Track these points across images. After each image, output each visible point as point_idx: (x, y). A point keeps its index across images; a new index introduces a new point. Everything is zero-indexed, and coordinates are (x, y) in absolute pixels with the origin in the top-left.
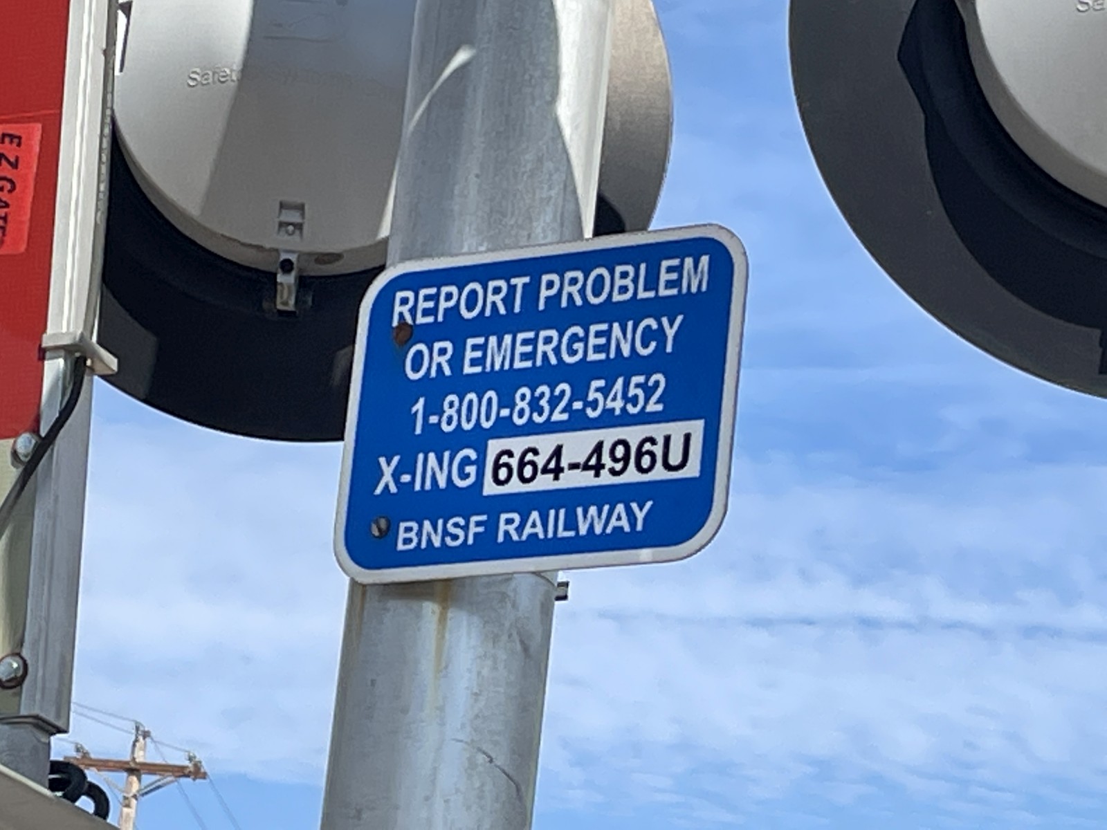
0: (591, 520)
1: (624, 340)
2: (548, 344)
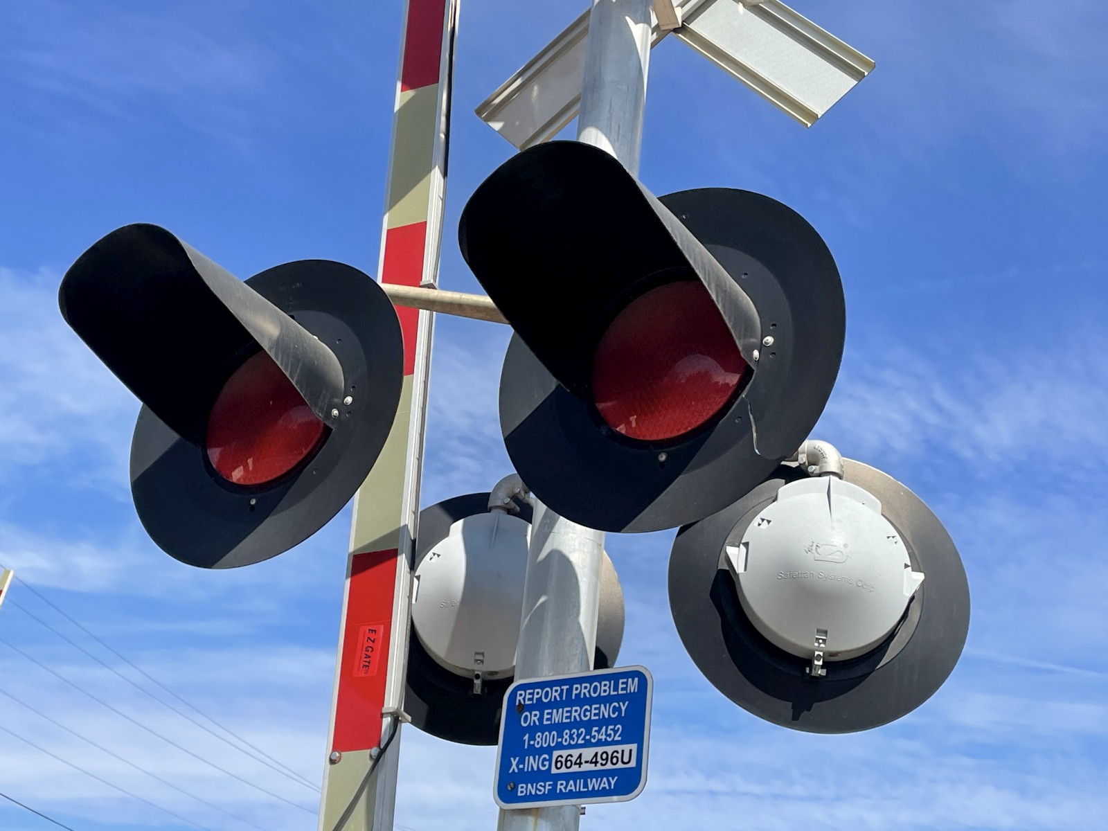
0: (593, 784)
1: (606, 711)
2: (576, 712)
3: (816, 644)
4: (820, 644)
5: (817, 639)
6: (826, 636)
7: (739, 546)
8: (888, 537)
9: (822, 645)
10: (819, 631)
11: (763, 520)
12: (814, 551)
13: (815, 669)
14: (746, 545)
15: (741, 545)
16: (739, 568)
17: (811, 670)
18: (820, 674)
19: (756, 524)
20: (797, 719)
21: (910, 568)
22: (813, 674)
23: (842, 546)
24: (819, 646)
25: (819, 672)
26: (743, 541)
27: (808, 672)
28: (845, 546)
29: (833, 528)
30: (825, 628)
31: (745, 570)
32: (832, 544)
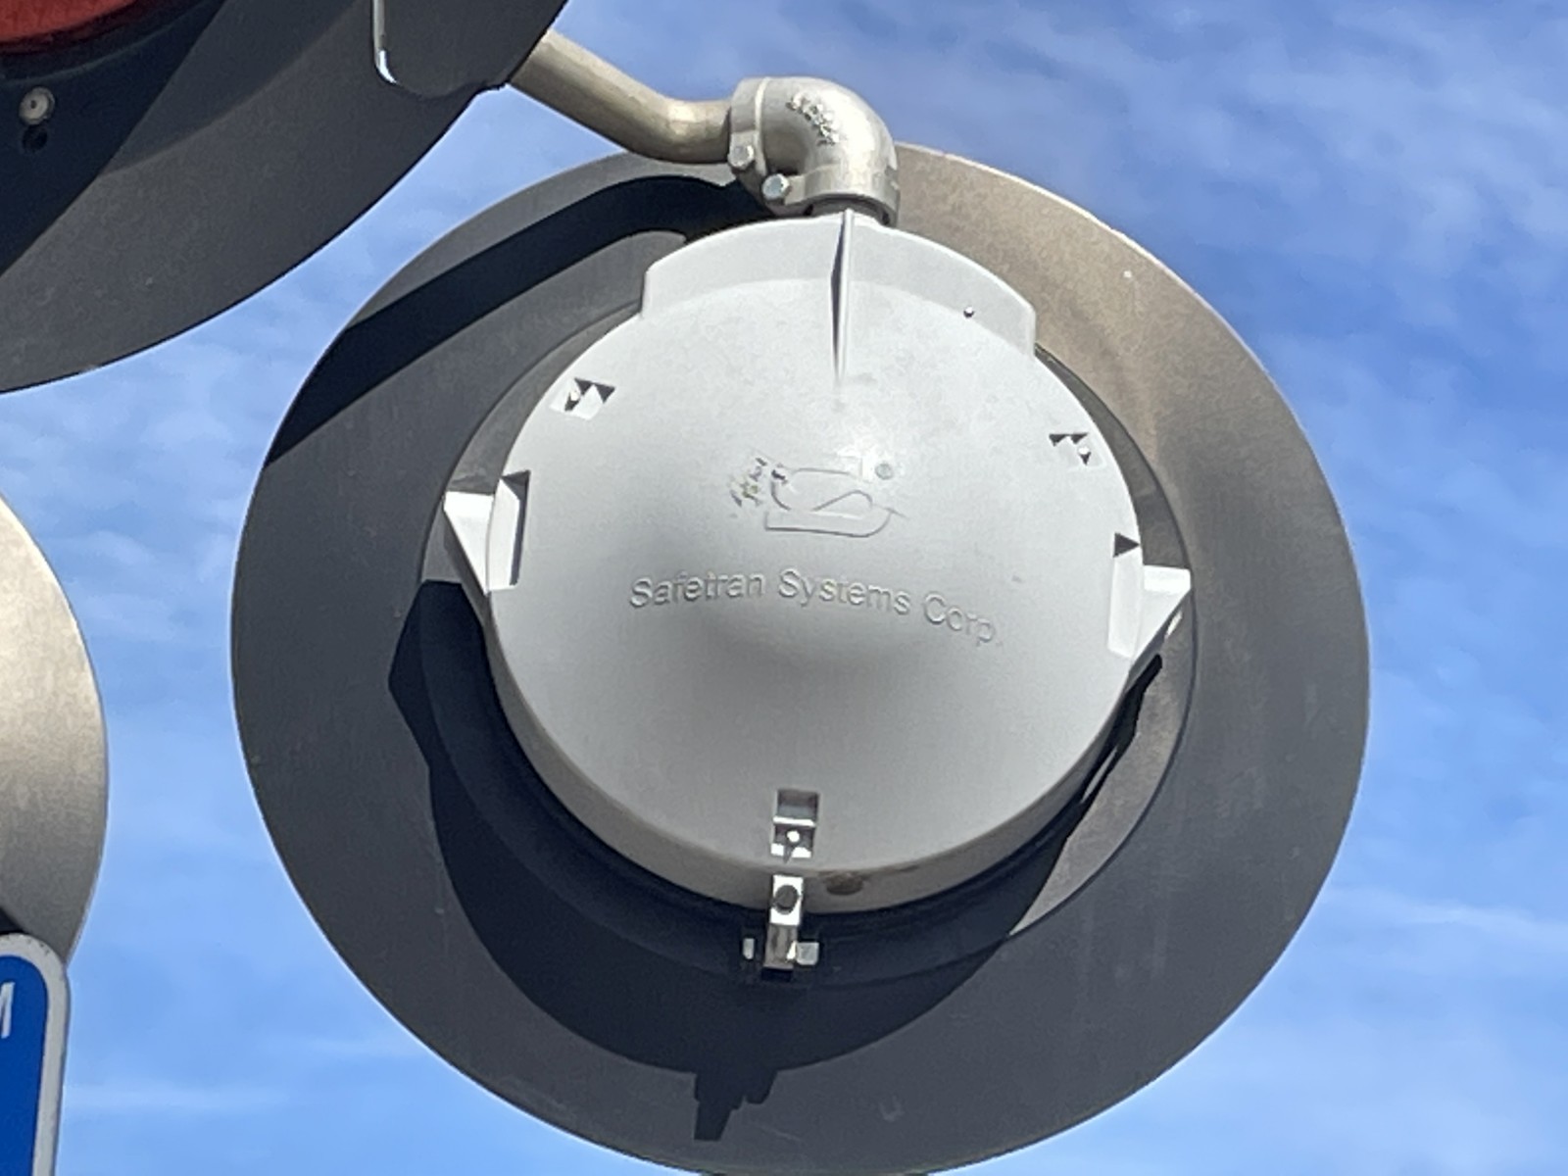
3: (778, 850)
4: (790, 846)
5: (780, 830)
6: (814, 819)
7: (491, 490)
8: (1056, 439)
9: (801, 853)
10: (786, 800)
11: (584, 386)
12: (765, 496)
13: (775, 944)
14: (520, 483)
15: (502, 487)
16: (493, 575)
17: (760, 949)
18: (794, 963)
19: (559, 405)
20: (716, 1135)
21: (1137, 553)
22: (771, 961)
23: (869, 473)
24: (786, 857)
25: (791, 955)
26: (508, 471)
27: (749, 953)
28: (884, 471)
29: (839, 407)
30: (805, 787)
31: (514, 580)
32: (831, 465)
